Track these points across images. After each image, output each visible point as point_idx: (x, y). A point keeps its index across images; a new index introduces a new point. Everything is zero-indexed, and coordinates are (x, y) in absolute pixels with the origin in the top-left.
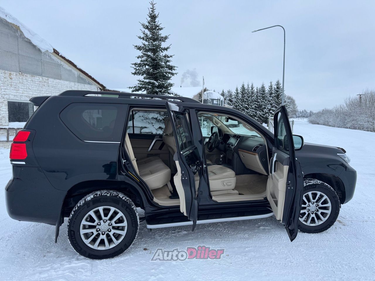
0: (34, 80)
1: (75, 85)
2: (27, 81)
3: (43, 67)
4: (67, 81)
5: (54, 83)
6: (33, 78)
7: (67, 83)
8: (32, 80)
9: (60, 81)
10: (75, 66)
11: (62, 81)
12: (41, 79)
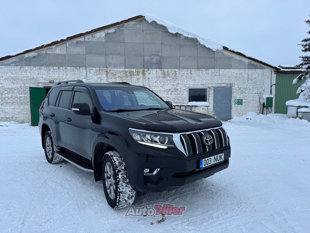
0: (208, 72)
1: (245, 71)
2: (202, 74)
3: (215, 62)
4: (237, 69)
5: (225, 72)
6: (207, 71)
7: (238, 70)
8: (206, 73)
9: (230, 70)
10: (244, 56)
11: (232, 70)
12: (213, 71)
